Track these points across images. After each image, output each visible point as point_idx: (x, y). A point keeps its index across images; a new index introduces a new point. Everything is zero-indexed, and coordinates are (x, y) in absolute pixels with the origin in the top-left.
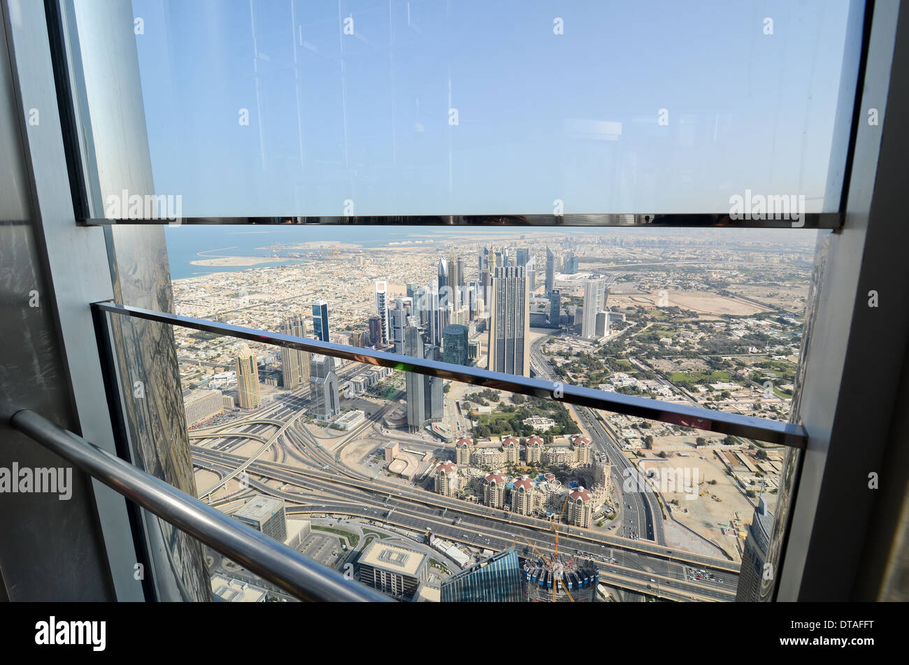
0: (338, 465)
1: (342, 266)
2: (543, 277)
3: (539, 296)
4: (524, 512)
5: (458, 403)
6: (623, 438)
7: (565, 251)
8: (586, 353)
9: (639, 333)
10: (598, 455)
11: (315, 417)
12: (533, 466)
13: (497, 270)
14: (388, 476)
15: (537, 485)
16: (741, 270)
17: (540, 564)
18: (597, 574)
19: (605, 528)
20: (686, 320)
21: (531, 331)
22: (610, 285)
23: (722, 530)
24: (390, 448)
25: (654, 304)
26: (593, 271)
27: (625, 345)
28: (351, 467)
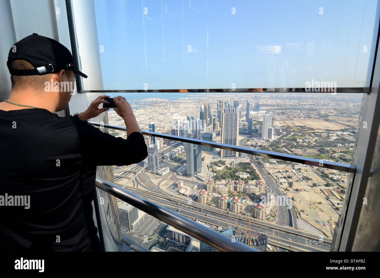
0: (159, 189)
1: (160, 108)
2: (245, 113)
3: (243, 121)
4: (236, 212)
5: (208, 166)
6: (280, 182)
7: (255, 101)
8: (263, 146)
9: (287, 137)
10: (268, 189)
11: (150, 170)
12: (239, 193)
13: (225, 110)
14: (179, 194)
15: (241, 201)
16: (335, 109)
17: (242, 234)
18: (267, 240)
19: (270, 221)
20: (309, 132)
21: (239, 136)
22: (274, 116)
23: (324, 224)
24: (180, 183)
25: (294, 124)
26: (267, 110)
27: (281, 142)
28: (164, 190)
